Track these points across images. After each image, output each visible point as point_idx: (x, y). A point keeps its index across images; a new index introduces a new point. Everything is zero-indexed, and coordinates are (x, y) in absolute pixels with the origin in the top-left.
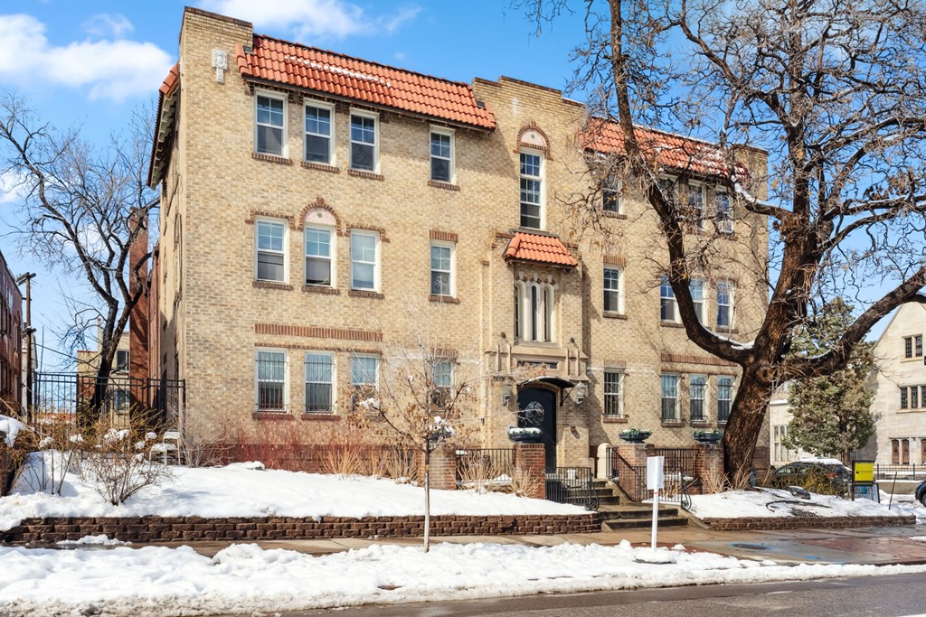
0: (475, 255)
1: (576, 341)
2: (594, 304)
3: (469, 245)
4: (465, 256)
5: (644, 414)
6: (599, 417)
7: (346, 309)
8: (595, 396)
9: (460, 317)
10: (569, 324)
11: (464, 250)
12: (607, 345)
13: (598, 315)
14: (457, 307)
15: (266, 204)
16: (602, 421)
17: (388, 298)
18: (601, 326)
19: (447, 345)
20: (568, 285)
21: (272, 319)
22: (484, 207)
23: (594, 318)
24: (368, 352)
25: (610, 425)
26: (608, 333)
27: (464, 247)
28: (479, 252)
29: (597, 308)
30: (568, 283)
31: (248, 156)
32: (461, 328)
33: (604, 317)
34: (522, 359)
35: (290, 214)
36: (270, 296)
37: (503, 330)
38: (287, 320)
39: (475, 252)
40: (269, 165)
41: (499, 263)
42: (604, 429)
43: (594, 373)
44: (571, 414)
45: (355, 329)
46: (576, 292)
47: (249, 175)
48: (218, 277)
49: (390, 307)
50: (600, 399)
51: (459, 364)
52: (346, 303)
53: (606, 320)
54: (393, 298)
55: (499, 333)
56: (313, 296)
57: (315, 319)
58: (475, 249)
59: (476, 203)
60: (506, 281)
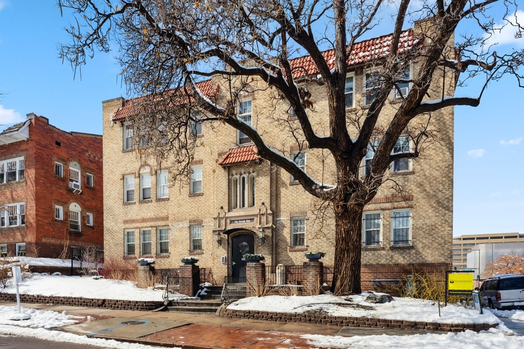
0: (211, 168)
1: (265, 204)
2: (283, 179)
3: (208, 164)
4: (206, 170)
5: (321, 244)
6: (286, 248)
7: (154, 208)
8: (284, 235)
9: (204, 202)
10: (261, 195)
11: (206, 167)
12: (292, 203)
13: (286, 185)
14: (202, 197)
15: (127, 170)
16: (288, 250)
17: (171, 199)
18: (288, 191)
19: (197, 218)
20: (261, 171)
21: (129, 217)
22: (216, 141)
23: (283, 187)
24: (163, 226)
25: (294, 253)
26: (293, 194)
27: (206, 165)
28: (214, 166)
29: (285, 180)
30: (260, 170)
31: (121, 152)
32: (204, 208)
33: (290, 185)
34: (232, 219)
35: (134, 172)
36: (128, 208)
37: (221, 205)
38: (134, 217)
39: (211, 166)
40: (128, 153)
41: (220, 169)
42: (290, 255)
43: (283, 222)
44: (260, 248)
45: (158, 216)
46: (266, 174)
47: (122, 160)
48: (112, 204)
49: (172, 204)
50: (287, 237)
51: (203, 226)
52: (155, 205)
53: (291, 187)
54: (173, 199)
55: (220, 207)
56: (143, 204)
57: (143, 215)
58: (211, 165)
59: (212, 140)
60: (224, 178)
